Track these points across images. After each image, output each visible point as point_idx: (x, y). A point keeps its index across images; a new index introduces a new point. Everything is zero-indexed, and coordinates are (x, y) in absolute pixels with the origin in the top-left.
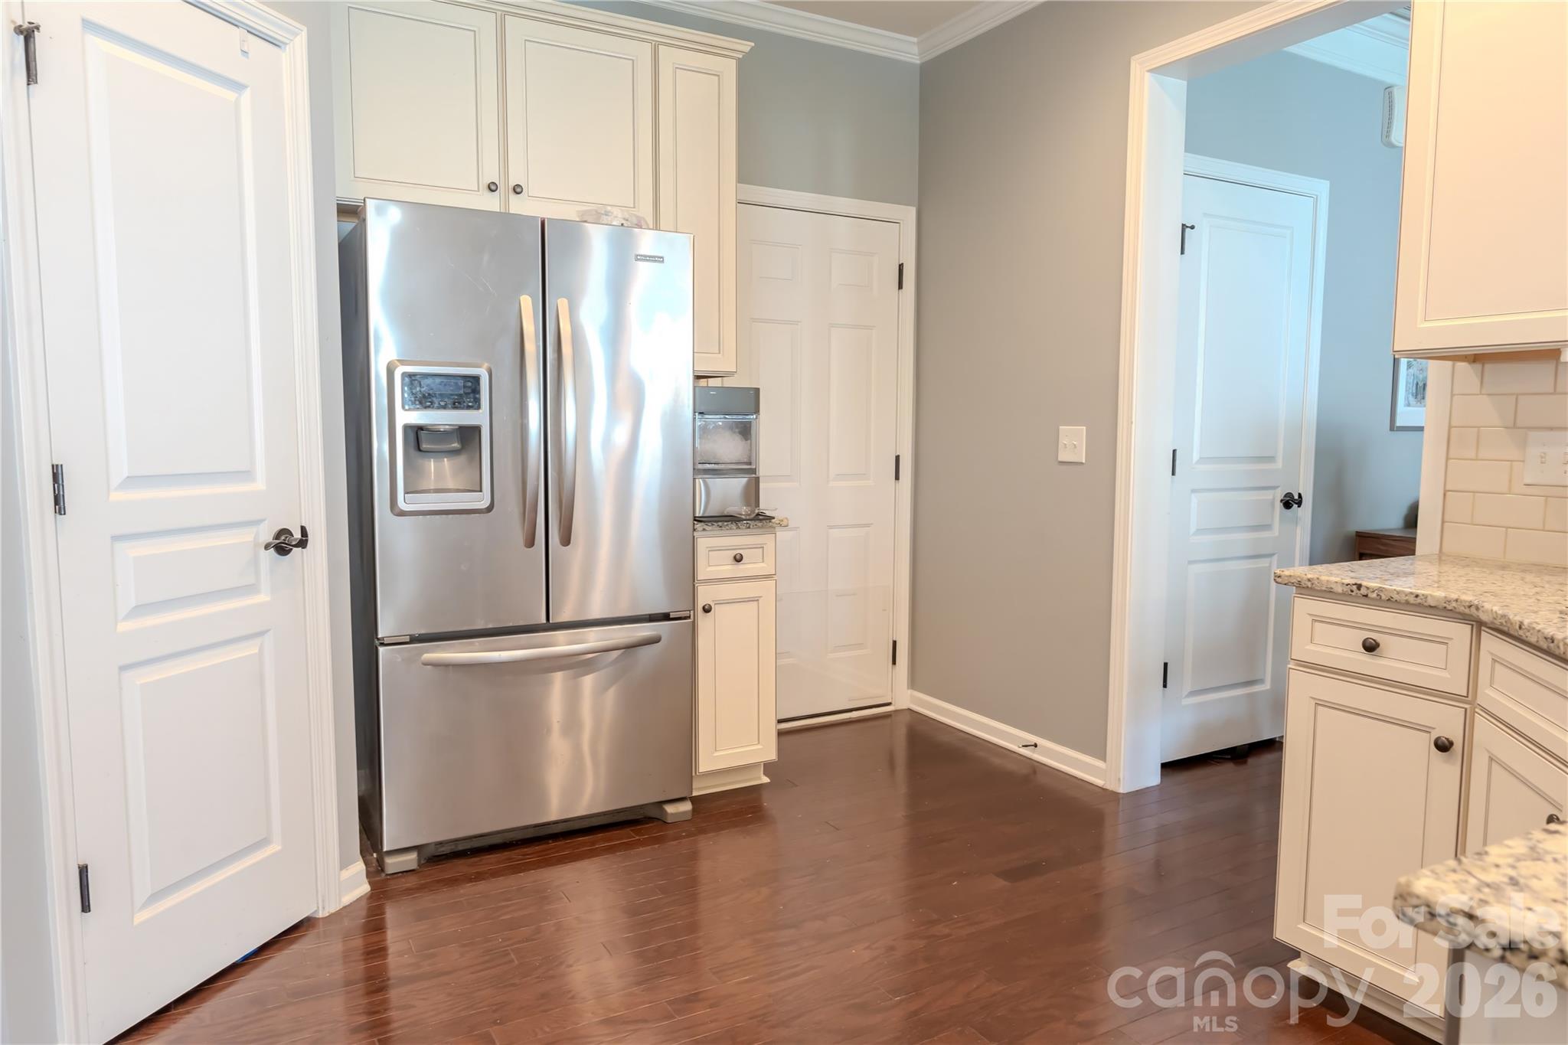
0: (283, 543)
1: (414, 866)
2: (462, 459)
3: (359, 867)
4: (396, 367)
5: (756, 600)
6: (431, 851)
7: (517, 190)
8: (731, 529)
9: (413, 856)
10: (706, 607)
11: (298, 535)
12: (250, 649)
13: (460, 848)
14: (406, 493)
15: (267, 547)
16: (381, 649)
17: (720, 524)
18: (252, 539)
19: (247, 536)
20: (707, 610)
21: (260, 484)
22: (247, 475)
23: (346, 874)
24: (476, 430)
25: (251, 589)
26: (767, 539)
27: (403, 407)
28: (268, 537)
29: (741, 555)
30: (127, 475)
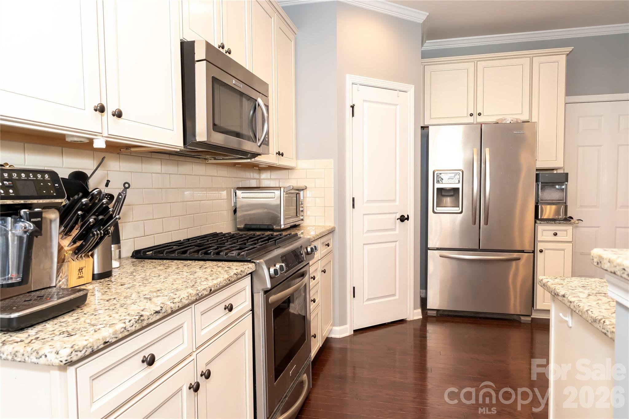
0: (403, 219)
1: (435, 315)
2: (453, 198)
3: (420, 311)
4: (436, 171)
5: (563, 250)
6: (441, 312)
7: (480, 114)
8: (552, 223)
9: (435, 312)
10: (541, 250)
11: (406, 217)
12: (393, 244)
13: (450, 314)
14: (437, 207)
15: (398, 219)
16: (429, 251)
17: (547, 221)
18: (394, 217)
19: (393, 216)
20: (541, 251)
21: (397, 203)
22: (394, 201)
23: (415, 311)
24: (458, 189)
25: (394, 229)
26: (569, 228)
27: (437, 183)
28: (399, 217)
29: (556, 233)
30: (367, 200)
